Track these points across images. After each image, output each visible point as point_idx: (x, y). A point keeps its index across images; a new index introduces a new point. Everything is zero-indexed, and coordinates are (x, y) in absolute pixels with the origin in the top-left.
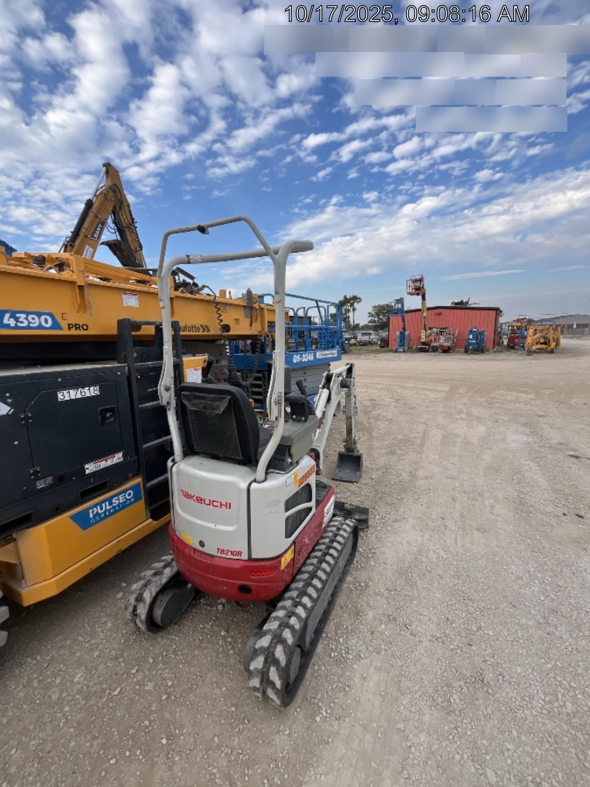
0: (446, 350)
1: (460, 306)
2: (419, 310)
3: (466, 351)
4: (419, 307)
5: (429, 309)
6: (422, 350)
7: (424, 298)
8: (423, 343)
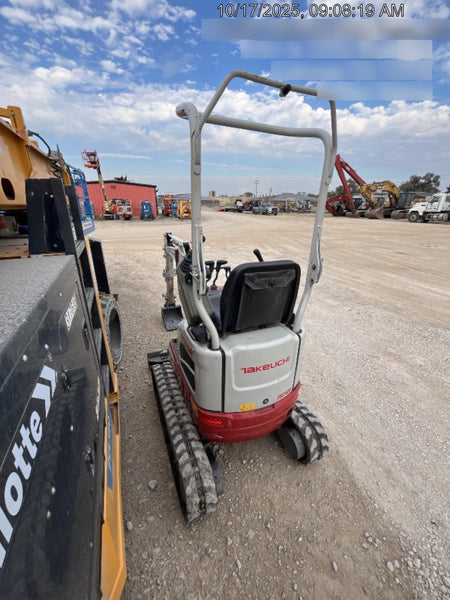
0: (128, 218)
1: (121, 181)
2: (97, 182)
3: (142, 218)
4: (97, 180)
5: (105, 182)
6: (107, 218)
7: (99, 173)
8: (107, 212)
